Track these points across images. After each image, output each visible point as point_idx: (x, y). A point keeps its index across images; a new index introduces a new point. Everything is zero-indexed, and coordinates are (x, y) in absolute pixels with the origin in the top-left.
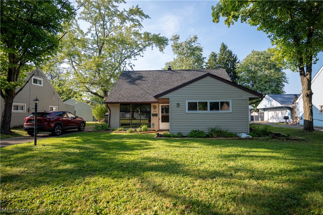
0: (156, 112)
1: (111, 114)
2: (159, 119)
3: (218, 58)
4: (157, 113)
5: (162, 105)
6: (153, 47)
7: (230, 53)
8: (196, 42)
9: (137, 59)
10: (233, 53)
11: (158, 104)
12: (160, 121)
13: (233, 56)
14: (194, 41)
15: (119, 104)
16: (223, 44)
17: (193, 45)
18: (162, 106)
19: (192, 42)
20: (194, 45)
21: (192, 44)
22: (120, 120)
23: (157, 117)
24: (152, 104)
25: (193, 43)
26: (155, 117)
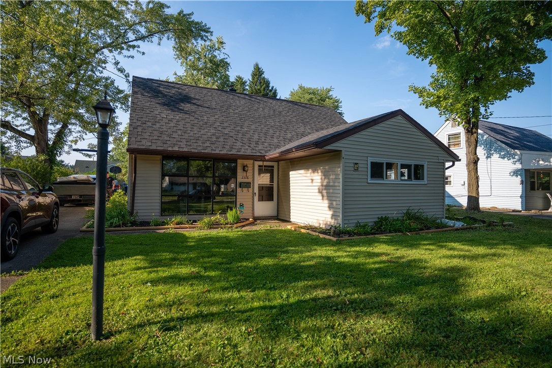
0: (248, 178)
1: (137, 182)
2: (254, 194)
3: (247, 87)
4: (250, 180)
5: (261, 163)
6: (161, 39)
7: (267, 83)
8: (223, 51)
9: (133, 57)
10: (271, 85)
11: (253, 161)
12: (256, 198)
13: (270, 88)
14: (219, 49)
15: (160, 157)
16: (257, 65)
17: (217, 55)
18: (259, 166)
19: (216, 49)
20: (219, 56)
21: (214, 53)
22: (162, 196)
23: (251, 190)
24: (239, 161)
25: (217, 51)
26: (245, 190)
